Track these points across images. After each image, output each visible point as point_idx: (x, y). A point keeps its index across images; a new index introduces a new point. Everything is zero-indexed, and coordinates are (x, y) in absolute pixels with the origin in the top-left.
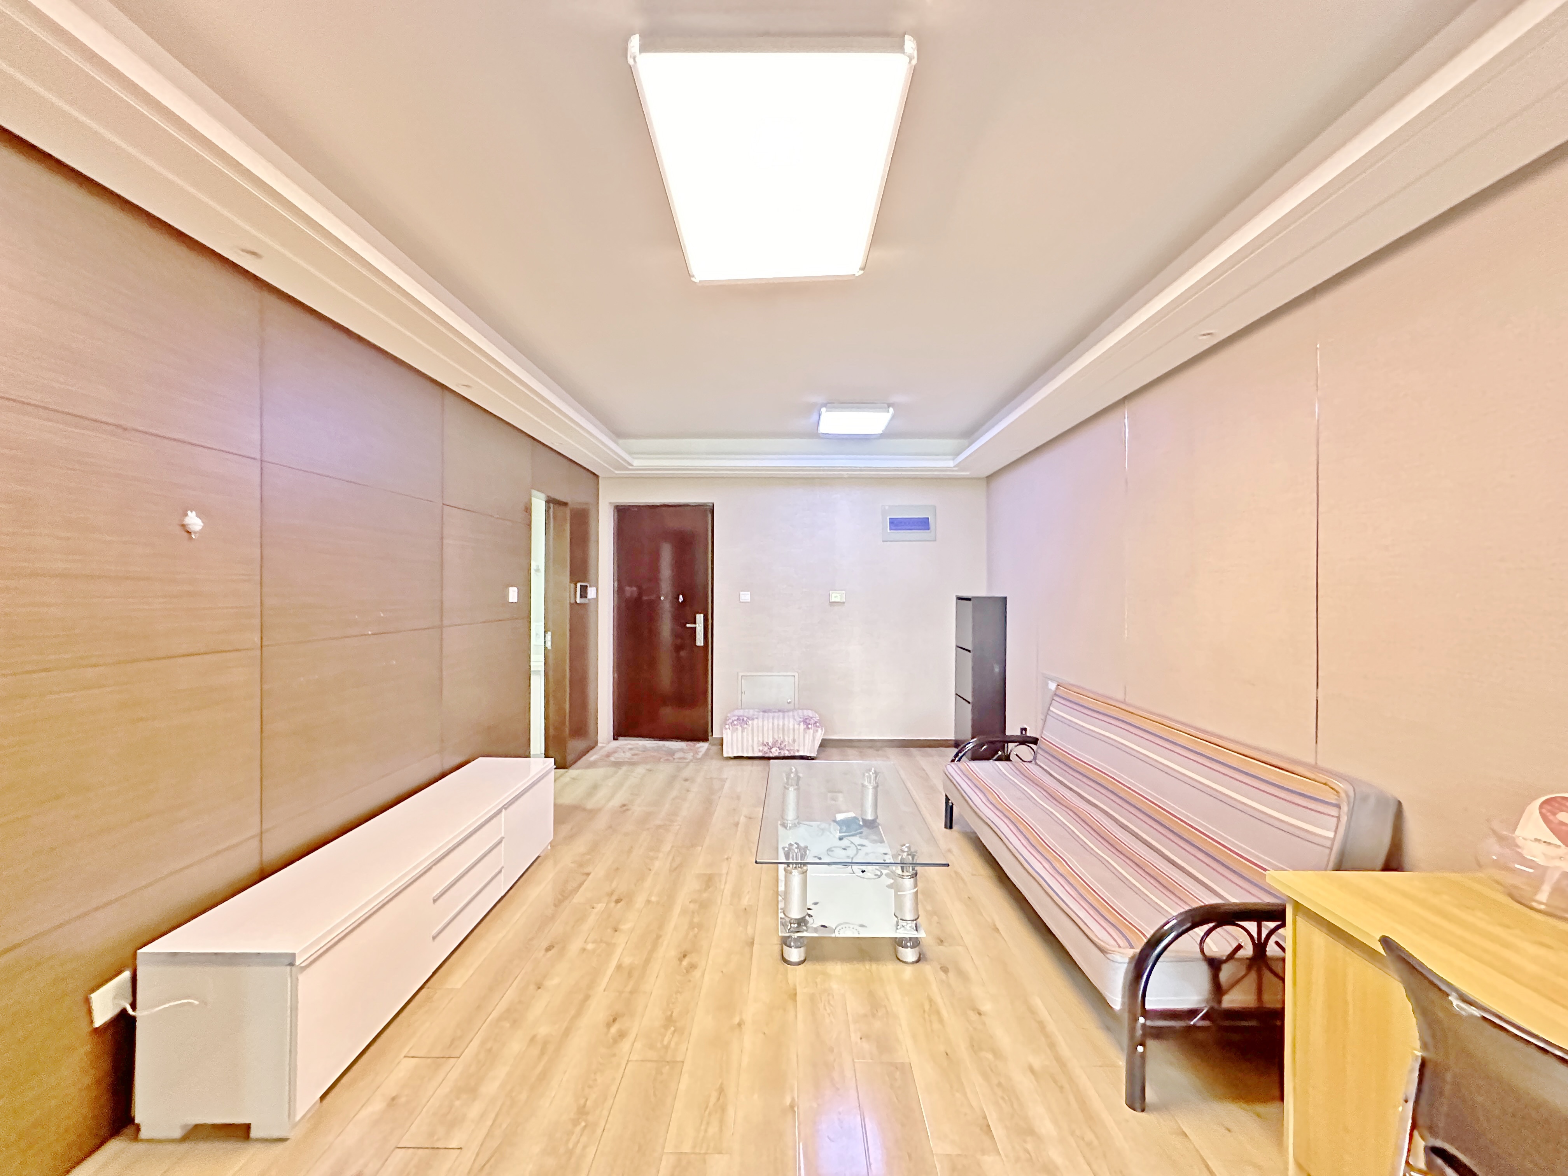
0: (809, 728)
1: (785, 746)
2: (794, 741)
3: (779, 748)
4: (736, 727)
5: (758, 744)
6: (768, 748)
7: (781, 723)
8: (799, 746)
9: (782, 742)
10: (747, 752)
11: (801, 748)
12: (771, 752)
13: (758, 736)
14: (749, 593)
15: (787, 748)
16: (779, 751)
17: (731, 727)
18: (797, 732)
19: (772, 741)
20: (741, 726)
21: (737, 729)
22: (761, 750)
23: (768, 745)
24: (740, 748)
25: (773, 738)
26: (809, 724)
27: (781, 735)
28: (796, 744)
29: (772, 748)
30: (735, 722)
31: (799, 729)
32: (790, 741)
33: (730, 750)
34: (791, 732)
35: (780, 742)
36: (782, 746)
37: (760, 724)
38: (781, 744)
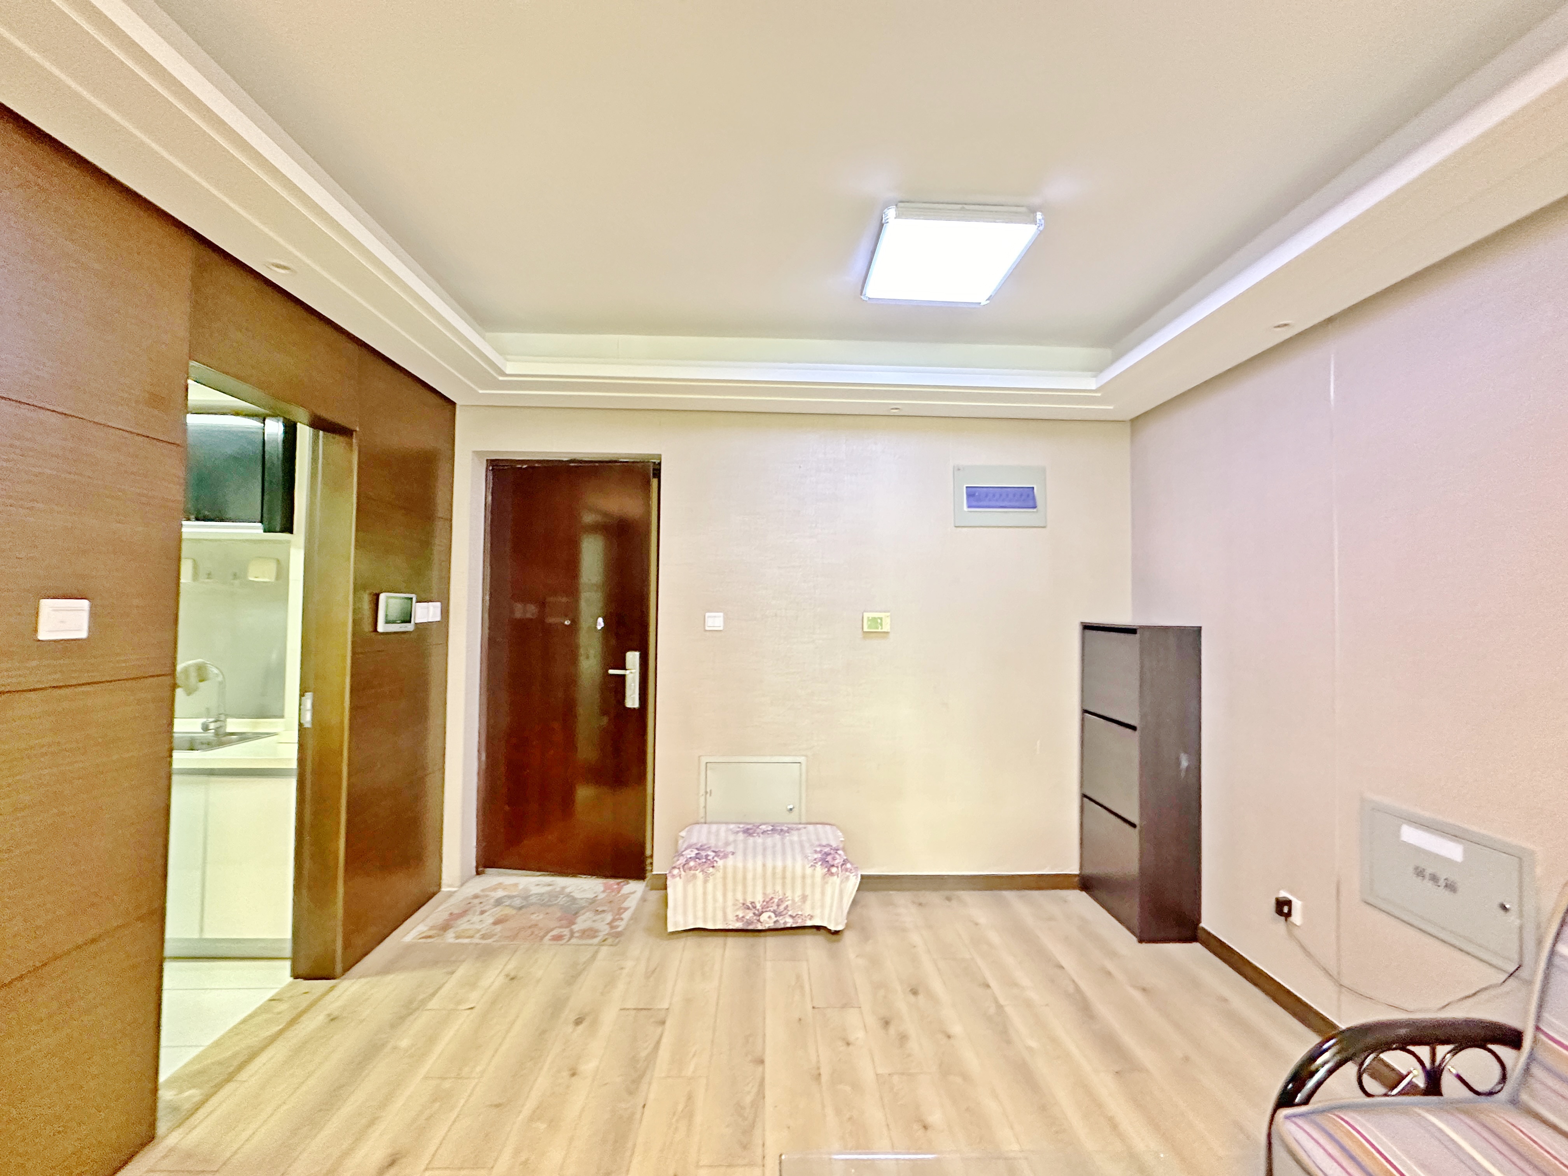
0: (832, 874)
1: (786, 908)
2: (804, 898)
3: (774, 912)
4: (692, 872)
5: (734, 905)
6: (754, 914)
7: (779, 864)
8: (813, 908)
9: (781, 901)
10: (715, 922)
11: (817, 912)
12: (759, 921)
13: (734, 891)
14: (721, 614)
15: (790, 913)
16: (775, 919)
17: (683, 873)
18: (808, 881)
19: (761, 900)
20: (702, 871)
21: (694, 876)
22: (741, 916)
23: (755, 907)
24: (700, 914)
25: (765, 894)
26: (833, 866)
27: (779, 888)
28: (808, 902)
29: (763, 912)
30: (692, 864)
31: (813, 876)
32: (797, 899)
33: (680, 919)
34: (799, 882)
35: (776, 900)
36: (782, 908)
37: (740, 865)
38: (778, 906)
